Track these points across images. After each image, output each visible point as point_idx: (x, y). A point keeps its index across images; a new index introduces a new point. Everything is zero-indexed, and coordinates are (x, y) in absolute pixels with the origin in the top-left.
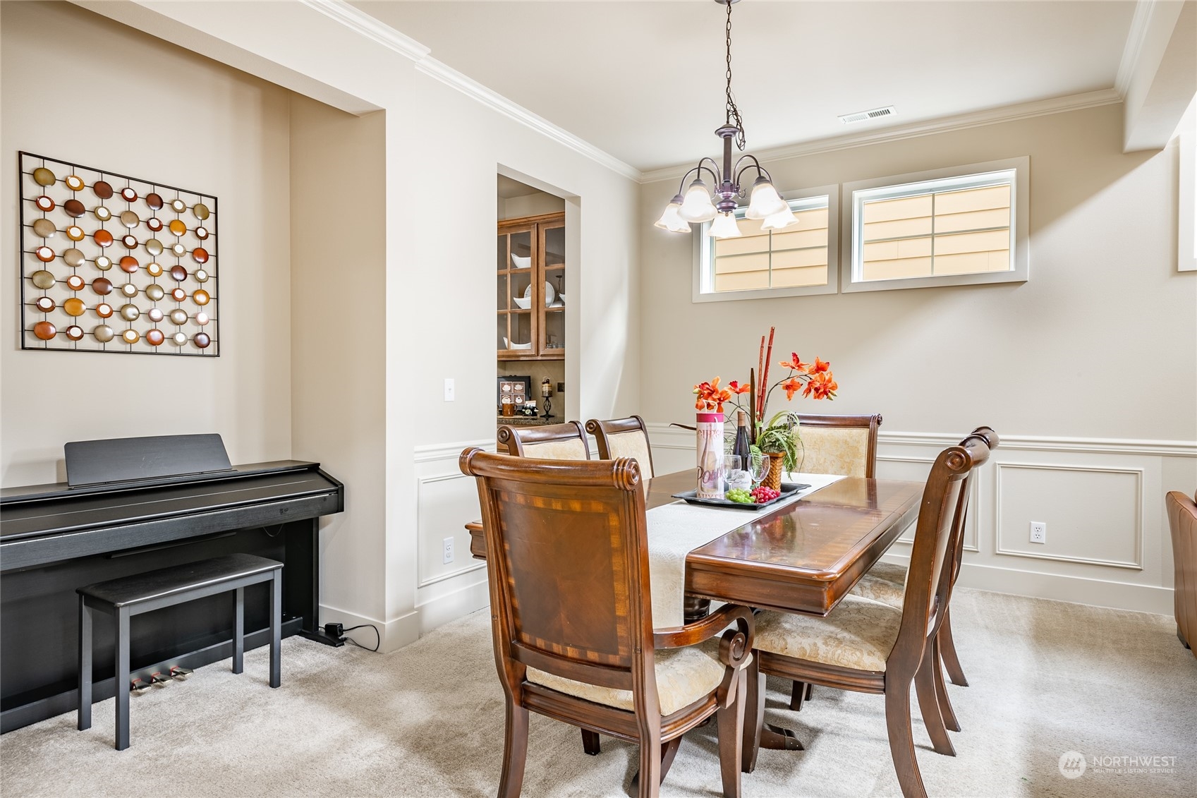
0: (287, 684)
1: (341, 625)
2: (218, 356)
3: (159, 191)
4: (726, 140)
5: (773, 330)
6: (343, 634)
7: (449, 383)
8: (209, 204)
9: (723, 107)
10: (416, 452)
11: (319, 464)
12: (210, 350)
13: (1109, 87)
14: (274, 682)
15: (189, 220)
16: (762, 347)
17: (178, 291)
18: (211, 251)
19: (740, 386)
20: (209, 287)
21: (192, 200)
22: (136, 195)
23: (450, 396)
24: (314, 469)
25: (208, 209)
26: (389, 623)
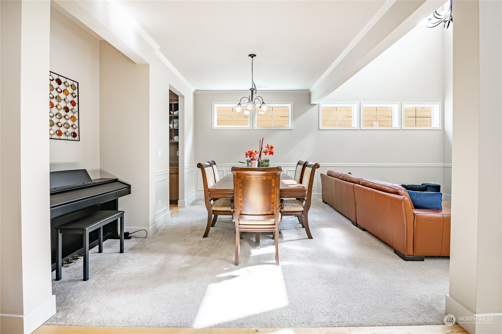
0: (126, 251)
1: (128, 232)
2: (79, 141)
3: (60, 78)
4: (252, 91)
5: (263, 138)
6: (129, 235)
7: (160, 151)
8: (76, 84)
9: (251, 83)
10: (156, 173)
11: (118, 179)
12: (77, 138)
13: (308, 90)
14: (122, 251)
15: (70, 90)
16: (260, 142)
17: (67, 116)
18: (77, 102)
19: (257, 152)
20: (76, 115)
21: (70, 83)
22: (53, 78)
23: (160, 156)
24: (116, 180)
25: (75, 87)
26: (150, 227)
